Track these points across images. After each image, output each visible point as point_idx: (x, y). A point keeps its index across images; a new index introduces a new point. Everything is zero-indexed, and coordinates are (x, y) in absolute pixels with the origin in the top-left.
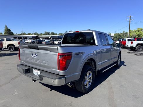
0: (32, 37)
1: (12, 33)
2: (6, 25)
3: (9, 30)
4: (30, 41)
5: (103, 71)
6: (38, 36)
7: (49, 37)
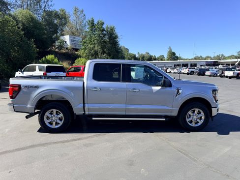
0: (205, 64)
1: (177, 58)
2: (170, 47)
3: (174, 54)
4: (187, 70)
5: (93, 119)
6: (217, 62)
7: (236, 62)
